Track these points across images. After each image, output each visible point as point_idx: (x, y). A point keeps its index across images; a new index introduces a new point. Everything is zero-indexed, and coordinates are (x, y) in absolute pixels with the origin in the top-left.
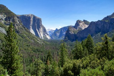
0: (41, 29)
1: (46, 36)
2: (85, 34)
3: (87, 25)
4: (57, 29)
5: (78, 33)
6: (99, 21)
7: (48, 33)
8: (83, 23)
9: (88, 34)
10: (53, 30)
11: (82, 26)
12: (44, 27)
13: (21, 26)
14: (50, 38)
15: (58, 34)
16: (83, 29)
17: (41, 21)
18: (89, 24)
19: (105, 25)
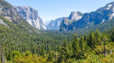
0: (38, 20)
1: (42, 26)
2: (79, 24)
3: (81, 16)
4: (52, 20)
5: (72, 23)
6: (92, 12)
7: (44, 24)
8: (77, 14)
9: (82, 24)
10: (49, 21)
11: (76, 17)
12: (40, 18)
13: (19, 17)
14: (46, 28)
15: (53, 25)
16: (77, 20)
17: (37, 13)
18: (83, 15)
19: (99, 16)
